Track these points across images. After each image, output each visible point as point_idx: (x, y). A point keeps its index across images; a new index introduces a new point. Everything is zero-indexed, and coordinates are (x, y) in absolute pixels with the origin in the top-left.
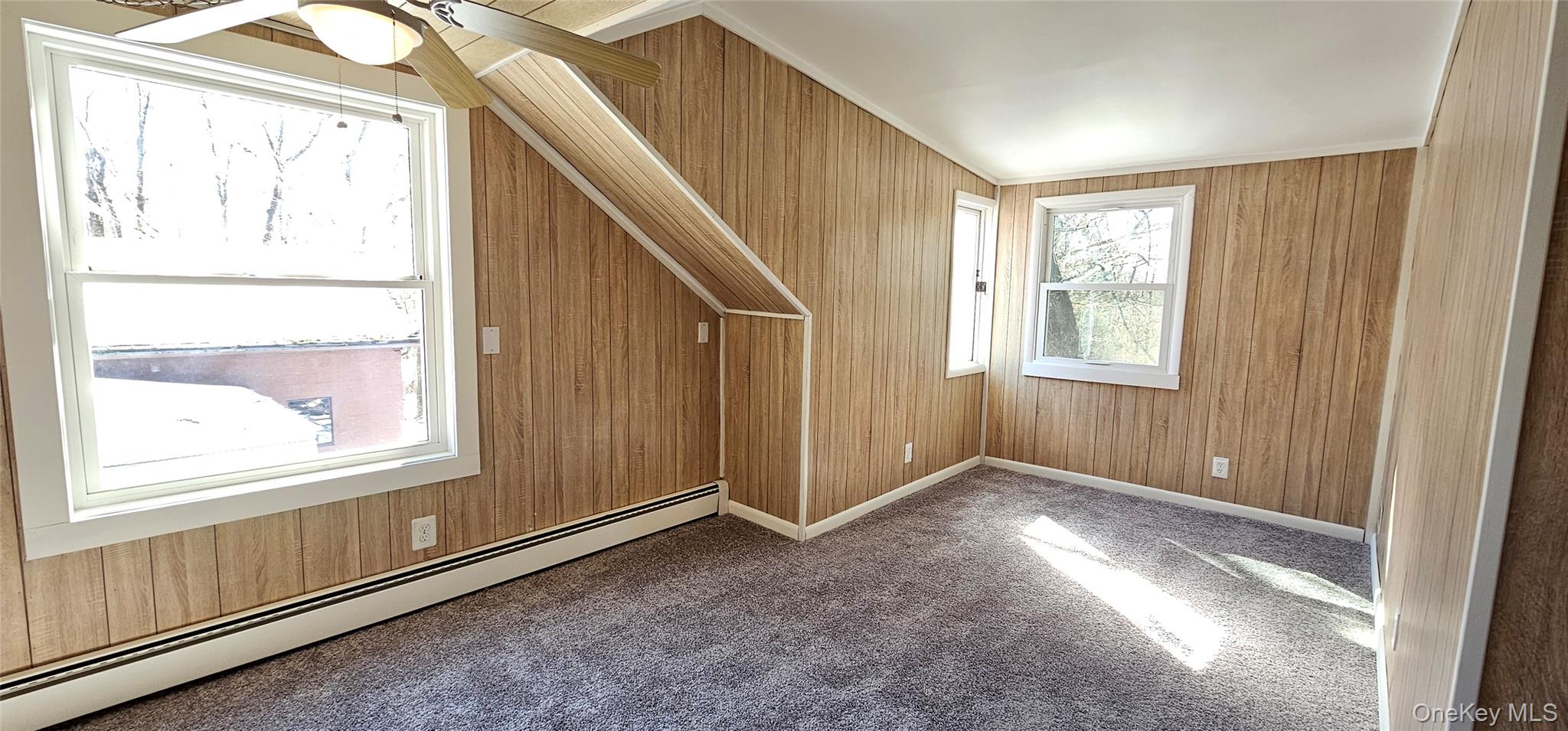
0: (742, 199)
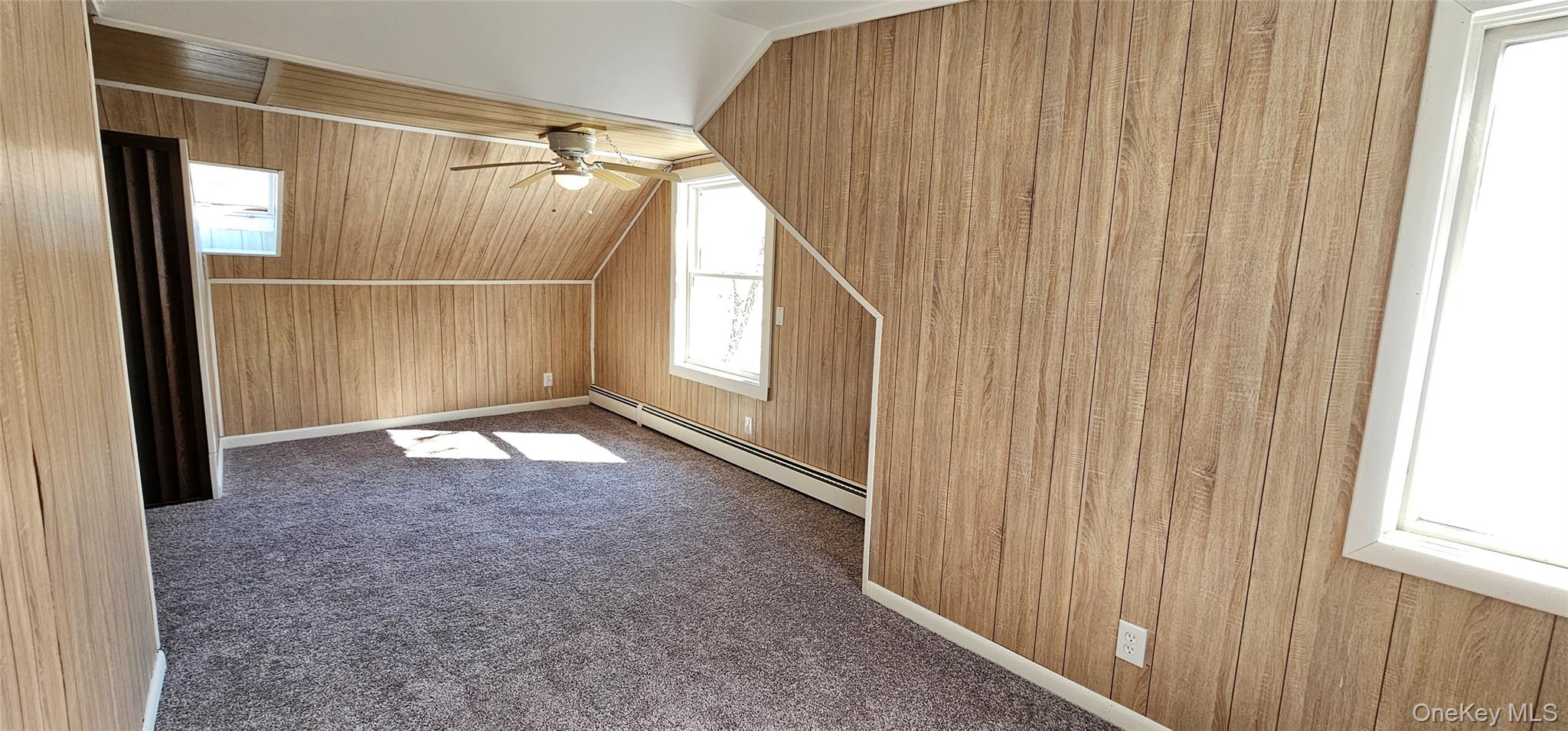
0: (803, 193)
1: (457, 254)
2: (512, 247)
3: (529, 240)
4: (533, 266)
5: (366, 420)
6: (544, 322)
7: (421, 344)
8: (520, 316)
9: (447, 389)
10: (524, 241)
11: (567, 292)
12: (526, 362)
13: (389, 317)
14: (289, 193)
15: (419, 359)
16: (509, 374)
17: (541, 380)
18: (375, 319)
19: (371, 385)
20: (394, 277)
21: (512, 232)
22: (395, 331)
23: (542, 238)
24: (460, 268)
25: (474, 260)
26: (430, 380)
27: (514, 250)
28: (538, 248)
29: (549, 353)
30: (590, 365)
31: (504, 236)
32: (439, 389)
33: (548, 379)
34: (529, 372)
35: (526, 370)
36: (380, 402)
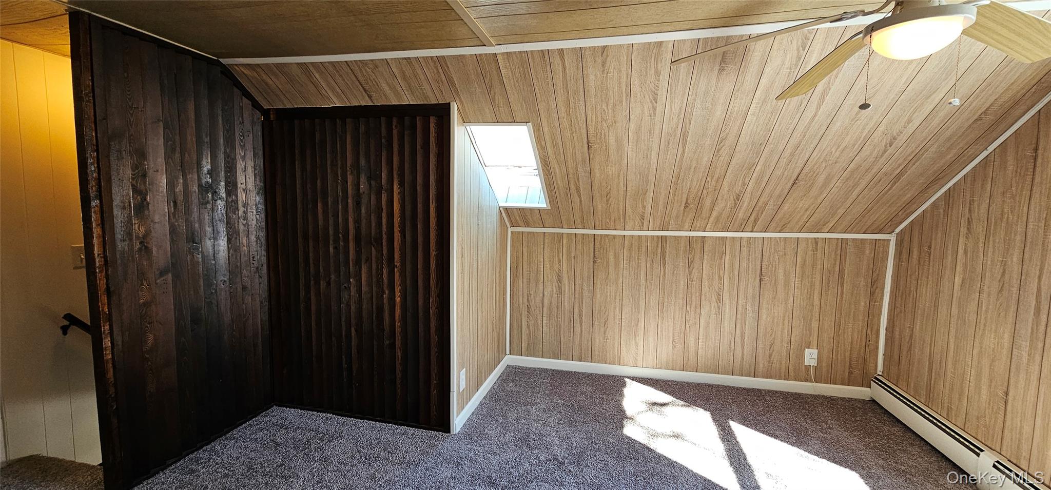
1: (708, 203)
2: (777, 192)
3: (801, 183)
4: (803, 215)
5: (610, 364)
6: (812, 286)
7: (666, 297)
8: (781, 276)
9: (687, 347)
10: (793, 184)
11: (850, 249)
12: (782, 331)
13: (638, 266)
14: (541, 146)
15: (662, 312)
16: (760, 342)
17: (801, 356)
18: (626, 269)
19: (617, 331)
20: (645, 227)
21: (778, 173)
22: (643, 282)
23: (821, 179)
24: (712, 219)
25: (728, 209)
26: (671, 334)
27: (779, 196)
28: (814, 191)
29: (815, 325)
30: (877, 348)
31: (766, 179)
32: (679, 346)
33: (811, 357)
34: (785, 344)
35: (782, 341)
36: (624, 349)
